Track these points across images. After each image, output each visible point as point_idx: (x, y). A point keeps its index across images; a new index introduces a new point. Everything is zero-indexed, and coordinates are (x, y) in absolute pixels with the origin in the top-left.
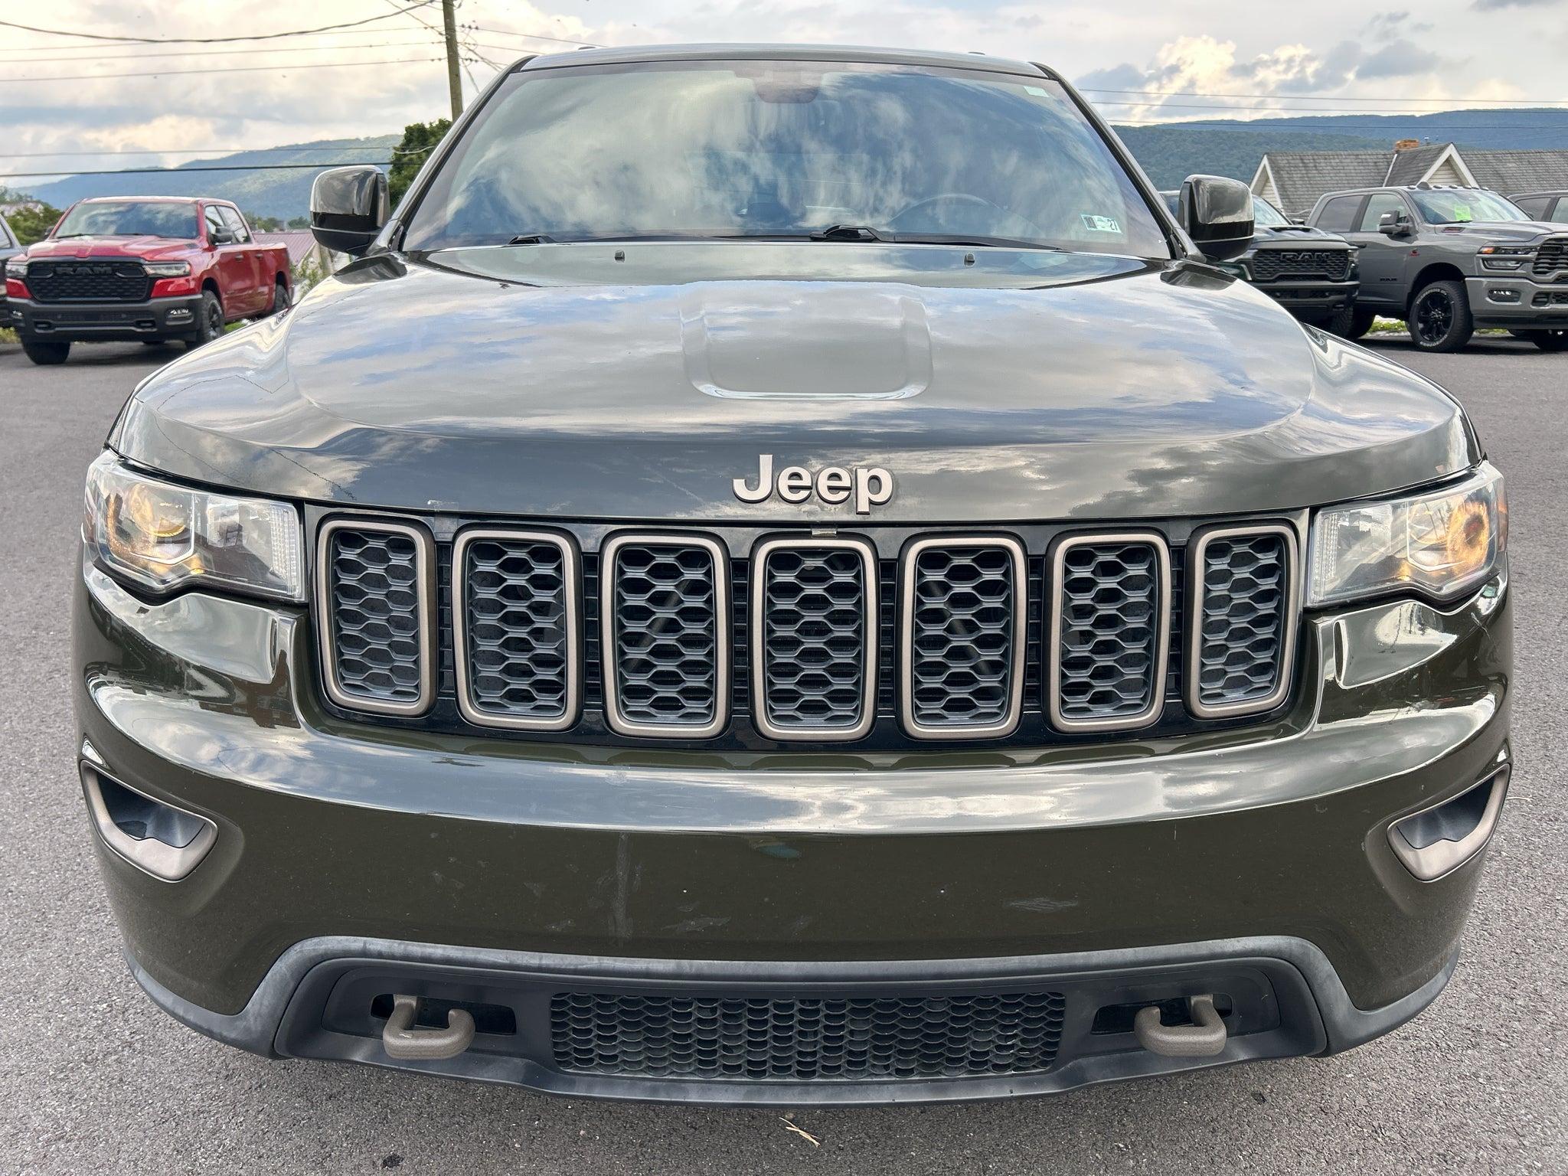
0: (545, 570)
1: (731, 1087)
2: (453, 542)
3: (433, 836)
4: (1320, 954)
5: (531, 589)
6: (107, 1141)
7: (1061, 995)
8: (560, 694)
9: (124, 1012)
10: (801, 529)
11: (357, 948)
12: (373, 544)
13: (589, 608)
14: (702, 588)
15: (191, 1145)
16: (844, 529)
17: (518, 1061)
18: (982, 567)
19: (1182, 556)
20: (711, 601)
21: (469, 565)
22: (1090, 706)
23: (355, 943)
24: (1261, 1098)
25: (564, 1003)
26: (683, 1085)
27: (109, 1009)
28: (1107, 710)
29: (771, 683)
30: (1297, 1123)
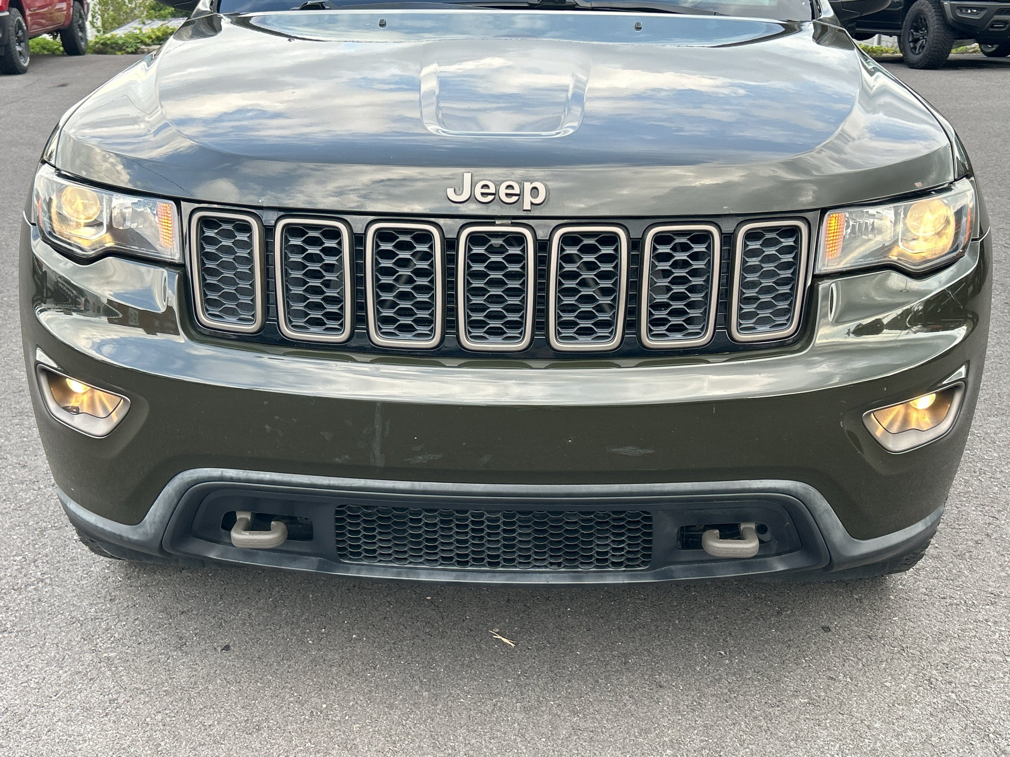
0: (330, 244)
1: (447, 572)
2: (275, 226)
3: (265, 403)
4: (818, 495)
5: (323, 256)
6: (36, 633)
7: (648, 513)
8: (341, 321)
9: (34, 562)
10: (489, 220)
11: (217, 475)
12: (225, 226)
13: (358, 268)
14: (428, 256)
15: (93, 636)
16: (515, 220)
17: (314, 559)
18: (601, 245)
19: (728, 240)
20: (432, 265)
21: (285, 240)
22: (668, 333)
23: (216, 472)
24: (827, 629)
25: (342, 512)
26: (417, 571)
27: (23, 560)
28: (679, 336)
29: (469, 316)
30: (849, 644)
